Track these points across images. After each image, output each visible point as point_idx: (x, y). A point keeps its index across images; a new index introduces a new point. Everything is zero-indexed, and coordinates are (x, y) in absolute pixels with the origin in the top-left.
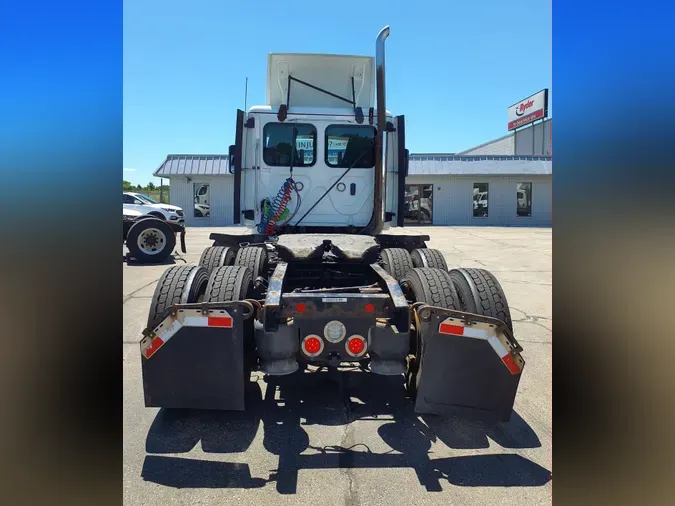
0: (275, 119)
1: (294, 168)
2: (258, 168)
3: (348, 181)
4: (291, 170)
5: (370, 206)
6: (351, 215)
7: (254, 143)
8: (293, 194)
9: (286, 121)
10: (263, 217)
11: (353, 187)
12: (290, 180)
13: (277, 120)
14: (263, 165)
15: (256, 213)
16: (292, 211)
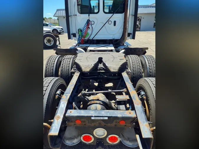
1: (90, 15)
2: (76, 15)
3: (112, 20)
4: (89, 16)
5: (121, 30)
6: (113, 35)
7: (73, 3)
8: (90, 26)
10: (79, 36)
11: (115, 22)
12: (89, 20)
14: (78, 14)
15: (77, 34)
16: (90, 34)
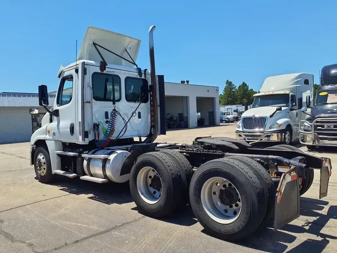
0: (98, 70)
2: (89, 102)
4: (114, 104)
9: (105, 72)
12: (114, 110)
13: (99, 71)
14: (93, 100)
